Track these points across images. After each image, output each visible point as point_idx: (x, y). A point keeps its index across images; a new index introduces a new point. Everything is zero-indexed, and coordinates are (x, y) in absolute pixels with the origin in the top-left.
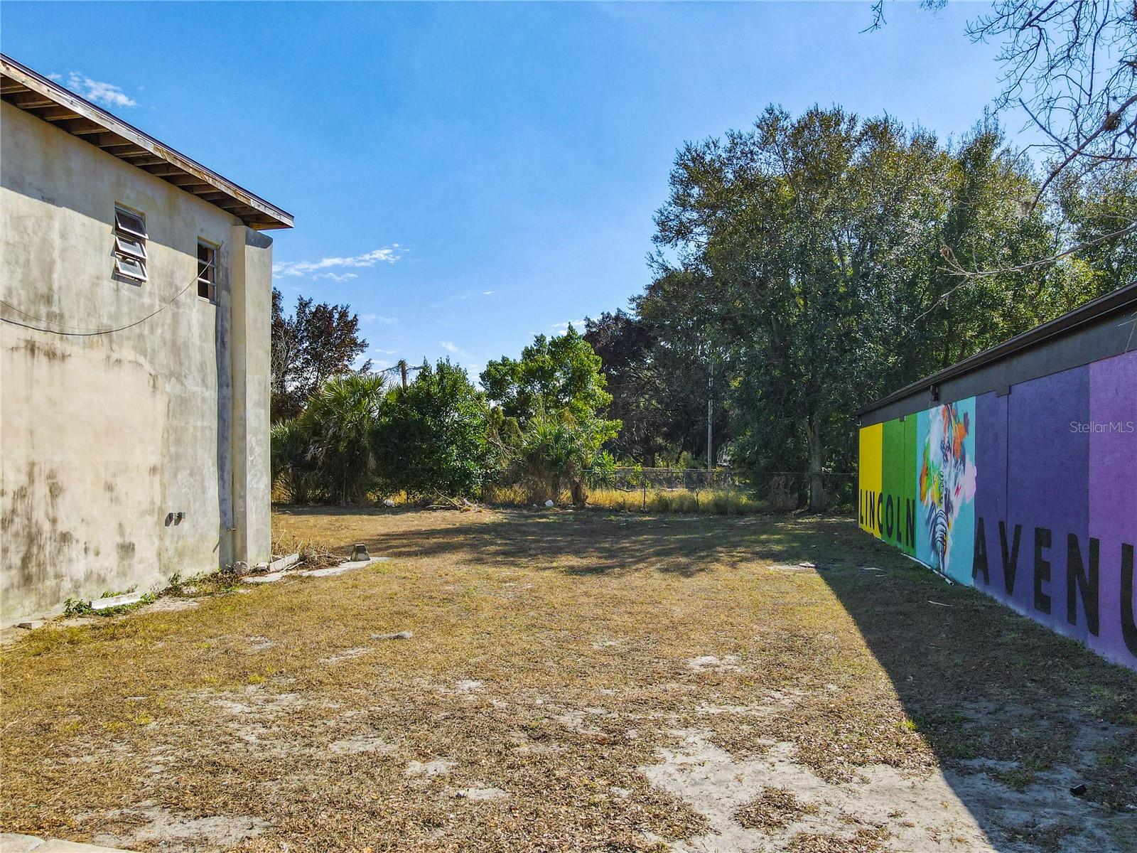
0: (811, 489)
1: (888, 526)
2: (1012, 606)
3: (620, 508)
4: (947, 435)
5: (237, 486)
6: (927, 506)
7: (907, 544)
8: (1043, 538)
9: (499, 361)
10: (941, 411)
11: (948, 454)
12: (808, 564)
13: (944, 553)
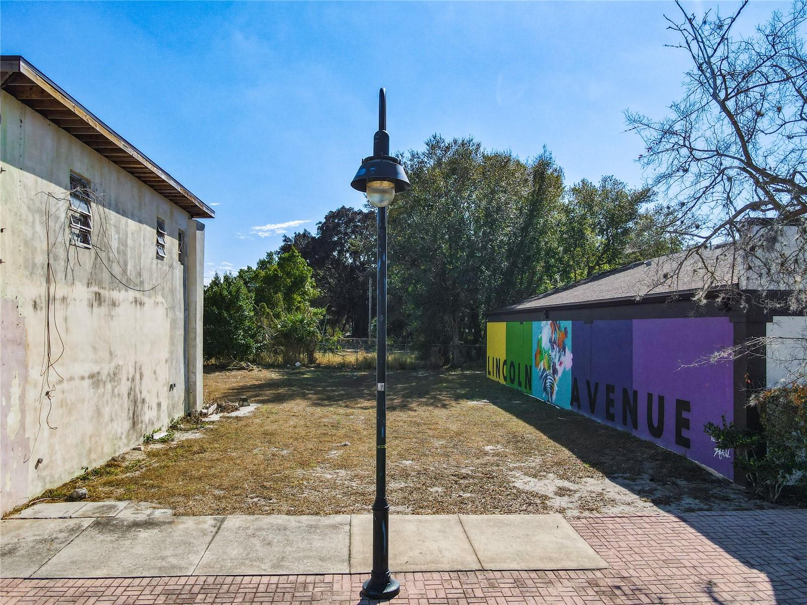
0: (453, 354)
1: (511, 378)
2: (593, 418)
3: (343, 366)
4: (554, 336)
5: (191, 367)
6: (540, 369)
7: (526, 388)
8: (610, 389)
9: (246, 268)
10: (549, 324)
11: (555, 346)
12: (485, 401)
13: (552, 393)
